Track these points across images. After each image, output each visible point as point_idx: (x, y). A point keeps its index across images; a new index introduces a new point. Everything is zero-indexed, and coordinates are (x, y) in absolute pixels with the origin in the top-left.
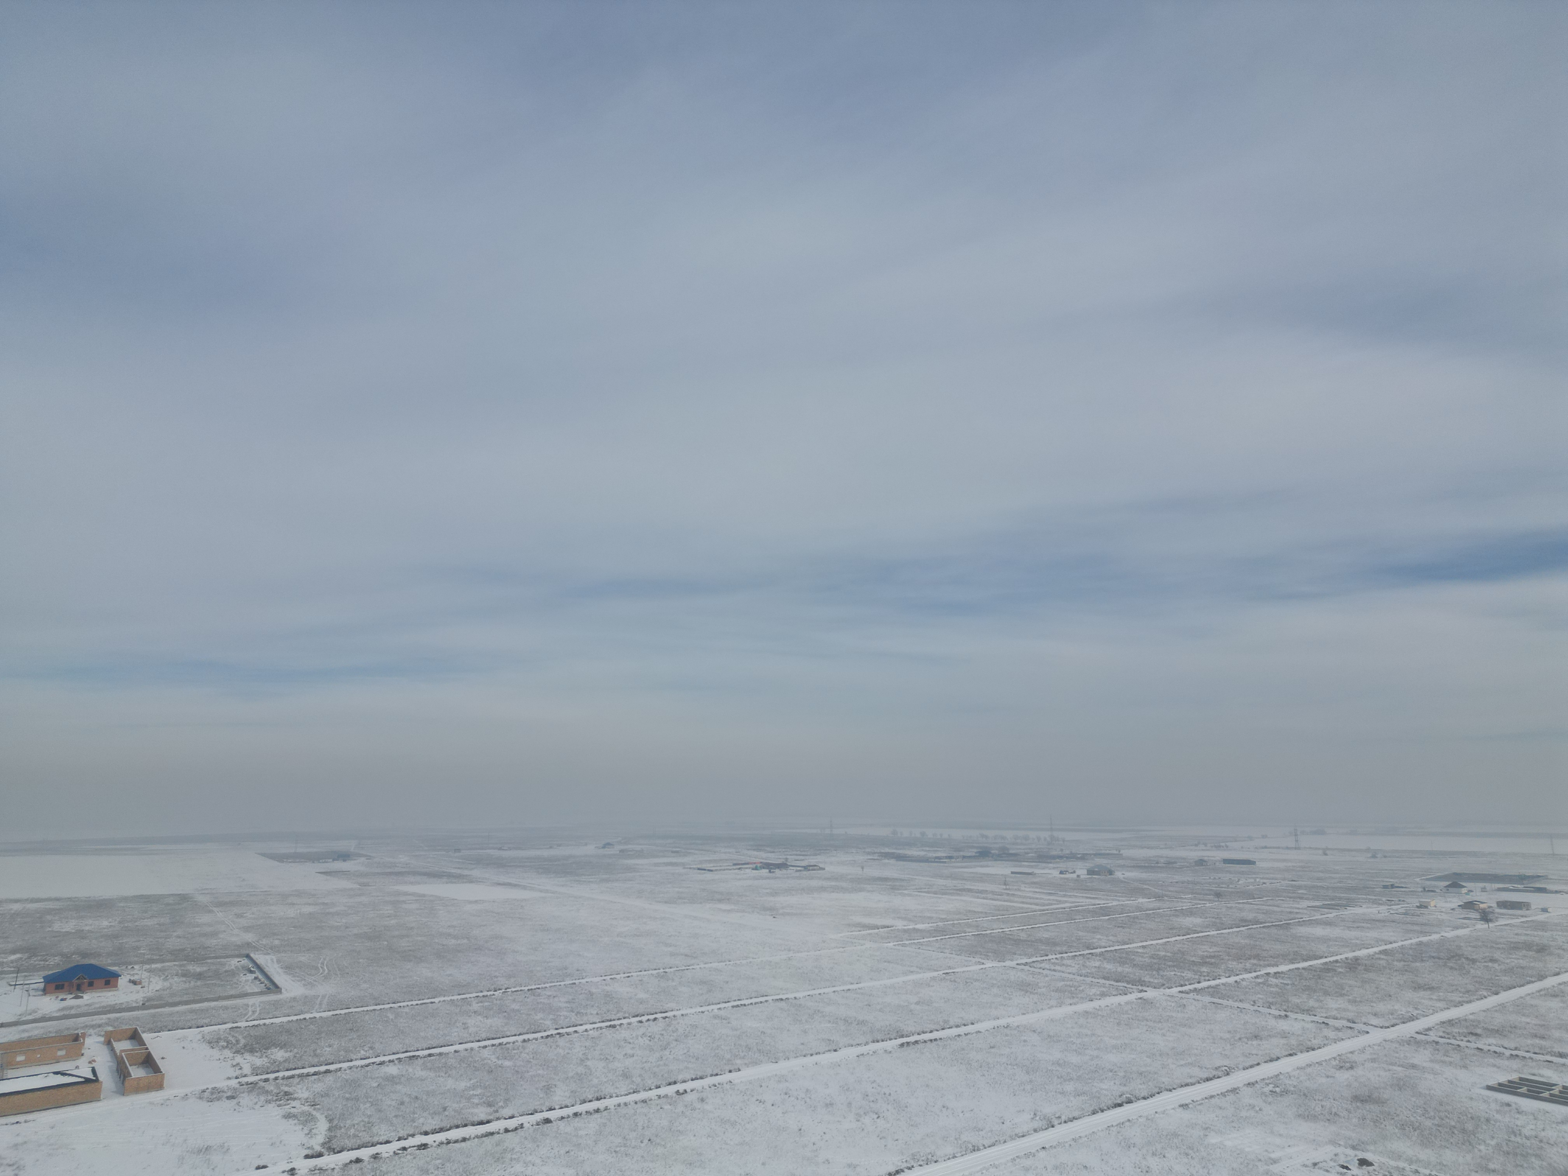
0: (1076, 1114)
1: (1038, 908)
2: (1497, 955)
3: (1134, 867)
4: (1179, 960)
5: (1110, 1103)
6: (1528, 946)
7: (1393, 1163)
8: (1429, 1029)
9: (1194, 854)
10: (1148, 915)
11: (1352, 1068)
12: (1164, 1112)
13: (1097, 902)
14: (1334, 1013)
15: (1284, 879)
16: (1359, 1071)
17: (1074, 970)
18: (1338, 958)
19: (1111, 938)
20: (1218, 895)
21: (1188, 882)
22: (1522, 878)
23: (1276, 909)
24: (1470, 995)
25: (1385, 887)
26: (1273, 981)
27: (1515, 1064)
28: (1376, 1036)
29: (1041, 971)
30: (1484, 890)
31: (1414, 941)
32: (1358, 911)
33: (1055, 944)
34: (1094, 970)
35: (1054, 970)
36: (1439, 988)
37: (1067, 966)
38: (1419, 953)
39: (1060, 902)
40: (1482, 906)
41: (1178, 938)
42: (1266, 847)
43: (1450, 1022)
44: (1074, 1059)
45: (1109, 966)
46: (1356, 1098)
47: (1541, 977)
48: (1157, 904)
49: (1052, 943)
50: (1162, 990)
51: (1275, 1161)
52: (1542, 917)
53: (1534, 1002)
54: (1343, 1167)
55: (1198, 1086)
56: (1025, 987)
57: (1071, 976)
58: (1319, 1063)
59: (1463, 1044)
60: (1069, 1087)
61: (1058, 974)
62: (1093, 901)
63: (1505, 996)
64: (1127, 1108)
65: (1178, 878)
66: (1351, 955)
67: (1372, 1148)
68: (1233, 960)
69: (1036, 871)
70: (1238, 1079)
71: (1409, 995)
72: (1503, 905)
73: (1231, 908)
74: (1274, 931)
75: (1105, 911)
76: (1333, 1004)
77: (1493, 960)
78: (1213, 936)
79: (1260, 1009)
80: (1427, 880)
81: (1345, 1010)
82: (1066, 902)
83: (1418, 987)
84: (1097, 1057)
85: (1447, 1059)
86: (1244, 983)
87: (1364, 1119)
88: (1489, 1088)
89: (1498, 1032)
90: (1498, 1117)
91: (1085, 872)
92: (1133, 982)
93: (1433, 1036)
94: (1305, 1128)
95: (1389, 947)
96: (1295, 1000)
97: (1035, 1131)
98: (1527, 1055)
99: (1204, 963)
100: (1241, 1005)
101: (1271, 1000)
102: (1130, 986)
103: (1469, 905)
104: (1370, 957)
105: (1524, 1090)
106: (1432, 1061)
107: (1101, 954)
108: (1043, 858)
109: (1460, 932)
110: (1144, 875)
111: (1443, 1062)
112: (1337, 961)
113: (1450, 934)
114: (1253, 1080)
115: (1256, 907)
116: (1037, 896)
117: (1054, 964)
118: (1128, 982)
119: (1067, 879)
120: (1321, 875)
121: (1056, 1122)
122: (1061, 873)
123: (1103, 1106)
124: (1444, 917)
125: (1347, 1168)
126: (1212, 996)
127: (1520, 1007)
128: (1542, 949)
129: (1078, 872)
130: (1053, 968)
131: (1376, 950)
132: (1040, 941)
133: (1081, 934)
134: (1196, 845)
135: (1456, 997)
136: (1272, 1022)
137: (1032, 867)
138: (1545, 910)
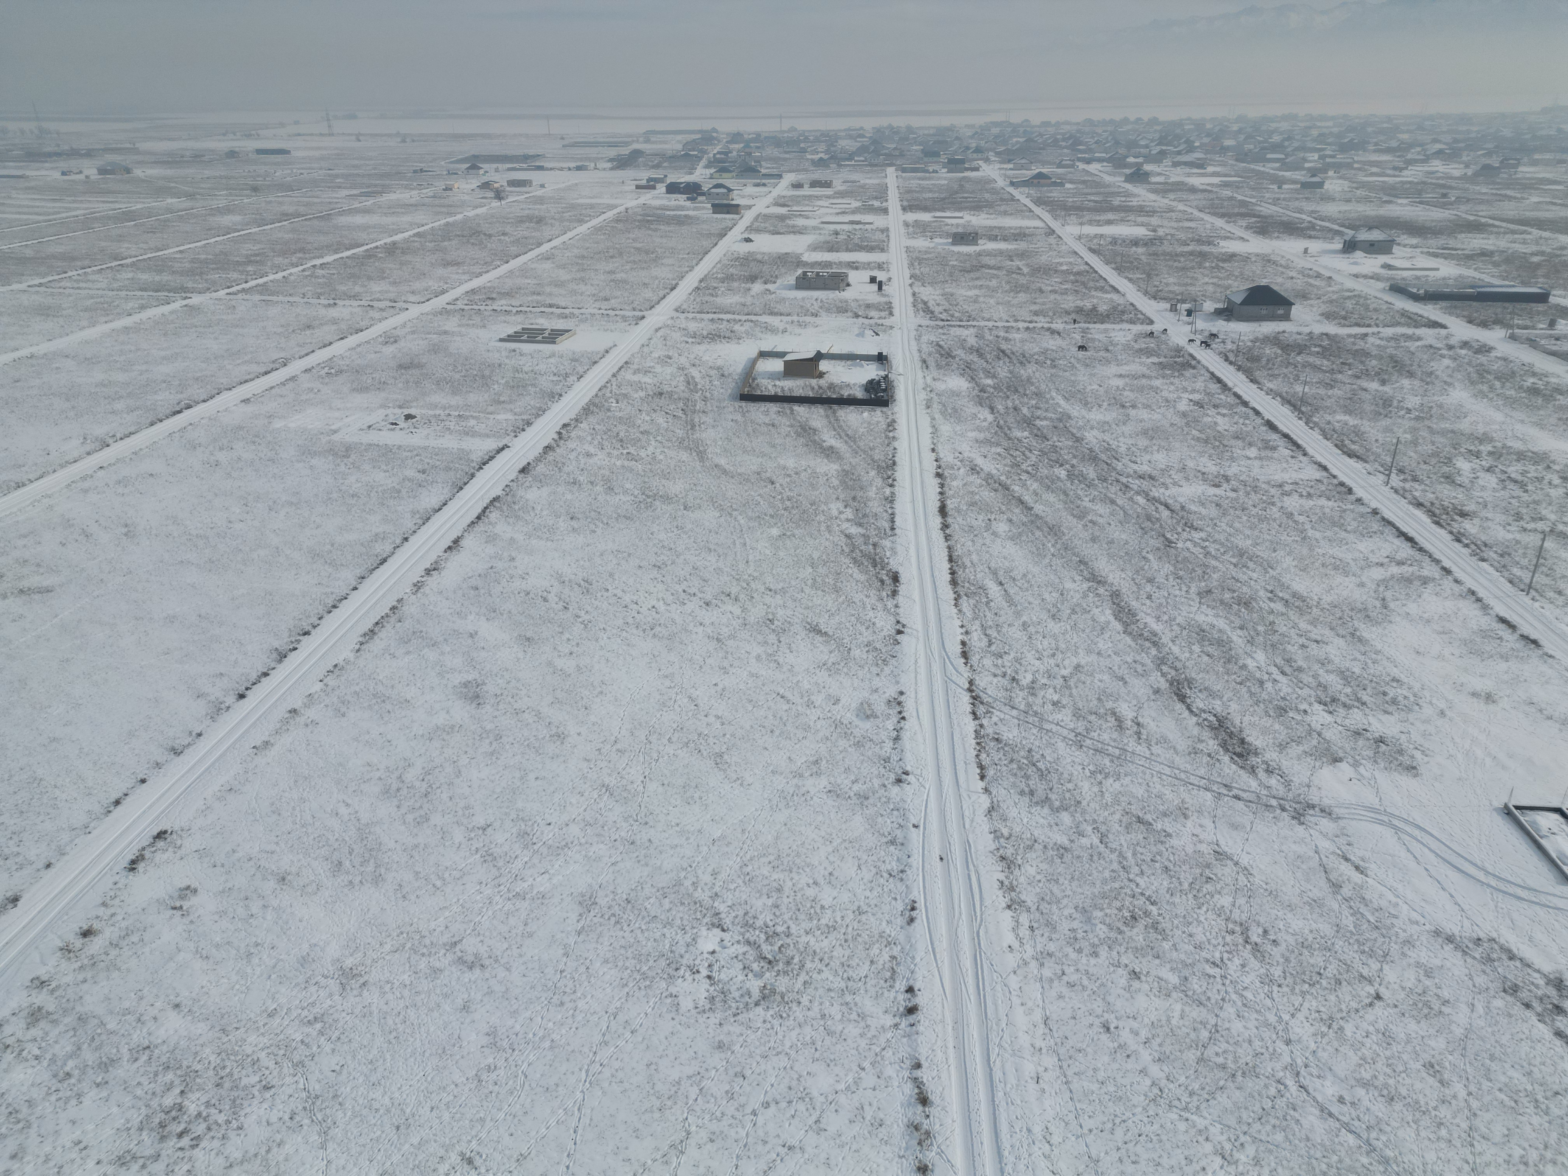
0: (132, 429)
1: (41, 218)
2: (508, 229)
3: (155, 162)
4: (222, 262)
5: (168, 412)
6: (530, 219)
7: (431, 412)
8: (457, 299)
9: (223, 145)
10: (182, 216)
11: (396, 341)
12: (226, 410)
13: (117, 206)
14: (378, 295)
15: (321, 169)
16: (402, 344)
17: (103, 285)
18: (378, 243)
19: (141, 245)
20: (255, 189)
21: (221, 177)
22: (526, 158)
23: (316, 200)
24: (488, 265)
25: (415, 172)
26: (320, 272)
27: (520, 318)
28: (415, 311)
29: (61, 290)
30: (497, 170)
31: (443, 222)
32: (393, 197)
33: (74, 259)
34: (127, 282)
35: (79, 288)
36: (464, 263)
37: (93, 282)
38: (446, 234)
39: (70, 209)
40: (496, 185)
41: (217, 239)
42: (299, 135)
43: (473, 291)
44: (121, 377)
45: (144, 277)
46: (401, 367)
47: (539, 245)
48: (189, 204)
49: (69, 259)
50: (208, 294)
51: (335, 432)
52: (540, 192)
53: (533, 266)
54: (392, 424)
55: (257, 381)
56: (45, 311)
57: (100, 292)
58: (368, 342)
59: (482, 308)
60: (119, 406)
61: (84, 292)
62: (112, 206)
63: (514, 264)
64: (187, 413)
65: (207, 173)
66: (389, 240)
67: (415, 404)
68: (279, 256)
69: (28, 173)
70: (296, 367)
71: (441, 271)
72: (513, 183)
73: (270, 202)
74: (316, 222)
75: (129, 216)
76: (377, 287)
77: (504, 234)
78: (255, 233)
79: (311, 301)
80: (452, 163)
81: (386, 292)
82: (78, 209)
83: (447, 264)
84: (147, 371)
85: (471, 322)
86: (292, 278)
87: (408, 382)
88: (501, 340)
89: (508, 294)
90: (507, 361)
91: (95, 171)
92: (175, 290)
93: (460, 305)
94: (360, 399)
95: (421, 229)
96: (342, 288)
97: (89, 454)
98: (528, 309)
99: (250, 262)
100: (291, 299)
101: (319, 291)
102: (172, 294)
103: (486, 186)
104: (406, 240)
105: (525, 337)
106: (459, 326)
107: (133, 264)
108: (34, 156)
109: (479, 211)
110: (169, 172)
111: (468, 325)
112: (377, 247)
113: (471, 214)
114: (309, 367)
115: (296, 199)
116: (37, 204)
117: (77, 281)
118: (169, 291)
119: (73, 181)
120: (356, 162)
121: (110, 441)
122: (64, 174)
123: (161, 416)
124: (466, 197)
125: (396, 424)
126: (261, 294)
127: (524, 271)
128: (540, 220)
129: (86, 172)
130: (76, 285)
131: (411, 233)
132: (54, 257)
133: (103, 244)
134: (224, 135)
135: (477, 269)
136: (323, 312)
137: (21, 168)
138: (542, 186)
